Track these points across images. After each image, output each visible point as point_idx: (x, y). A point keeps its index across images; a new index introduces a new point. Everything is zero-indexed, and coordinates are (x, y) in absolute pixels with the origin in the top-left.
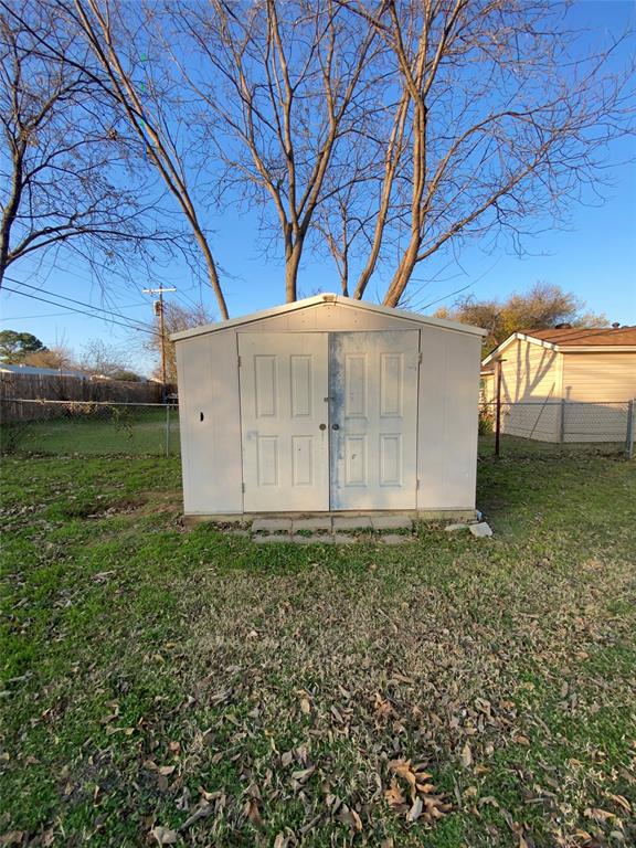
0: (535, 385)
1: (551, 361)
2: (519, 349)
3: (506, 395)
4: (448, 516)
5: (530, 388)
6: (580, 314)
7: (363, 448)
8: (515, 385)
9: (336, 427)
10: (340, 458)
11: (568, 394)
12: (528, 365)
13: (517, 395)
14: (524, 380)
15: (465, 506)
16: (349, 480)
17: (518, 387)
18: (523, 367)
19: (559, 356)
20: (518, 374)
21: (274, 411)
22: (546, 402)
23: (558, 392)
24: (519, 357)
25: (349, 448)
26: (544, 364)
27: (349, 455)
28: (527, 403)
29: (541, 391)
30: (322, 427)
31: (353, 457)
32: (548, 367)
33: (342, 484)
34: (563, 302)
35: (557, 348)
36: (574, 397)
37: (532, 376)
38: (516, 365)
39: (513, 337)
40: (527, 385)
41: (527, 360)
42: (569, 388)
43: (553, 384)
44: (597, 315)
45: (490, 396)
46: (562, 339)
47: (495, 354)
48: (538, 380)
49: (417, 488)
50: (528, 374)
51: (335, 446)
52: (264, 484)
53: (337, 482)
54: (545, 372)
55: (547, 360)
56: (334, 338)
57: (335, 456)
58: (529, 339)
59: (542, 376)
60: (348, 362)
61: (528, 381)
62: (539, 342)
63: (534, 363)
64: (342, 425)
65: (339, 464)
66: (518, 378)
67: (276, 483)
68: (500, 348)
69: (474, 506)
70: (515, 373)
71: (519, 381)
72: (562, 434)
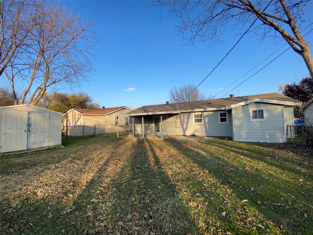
0: (77, 122)
1: (81, 116)
2: (73, 113)
3: (70, 125)
4: (56, 146)
5: (76, 123)
6: (93, 102)
7: (36, 135)
8: (72, 122)
9: (29, 131)
10: (30, 137)
11: (84, 124)
12: (75, 117)
13: (73, 125)
14: (74, 121)
15: (59, 144)
16: (32, 142)
17: (73, 123)
18: (74, 117)
19: (82, 116)
20: (73, 119)
21: (12, 128)
22: (80, 126)
23: (82, 124)
24: (73, 115)
25: (32, 135)
26: (79, 117)
27: (32, 137)
28: (75, 126)
29: (78, 124)
30: (25, 131)
31: (34, 137)
32: (80, 118)
33: (30, 143)
34: (88, 98)
35: (81, 114)
36: (86, 125)
37: (76, 120)
38: (72, 117)
39: (71, 110)
40: (75, 122)
41: (75, 116)
42: (85, 123)
43: (81, 122)
44: (97, 103)
45: (65, 125)
46: (83, 111)
47: (66, 113)
48: (78, 121)
49: (49, 142)
50: (75, 119)
51: (29, 135)
52: (7, 145)
53: (29, 143)
54: (79, 119)
55: (79, 116)
56: (29, 113)
57: (29, 137)
58: (75, 111)
59: (78, 120)
60: (33, 118)
61: (75, 121)
62: (77, 112)
63: (77, 117)
64: (31, 130)
65: (30, 139)
66: (73, 120)
67: (11, 145)
68: (68, 112)
69: (61, 144)
70: (72, 119)
71: (73, 121)
72: (84, 133)
